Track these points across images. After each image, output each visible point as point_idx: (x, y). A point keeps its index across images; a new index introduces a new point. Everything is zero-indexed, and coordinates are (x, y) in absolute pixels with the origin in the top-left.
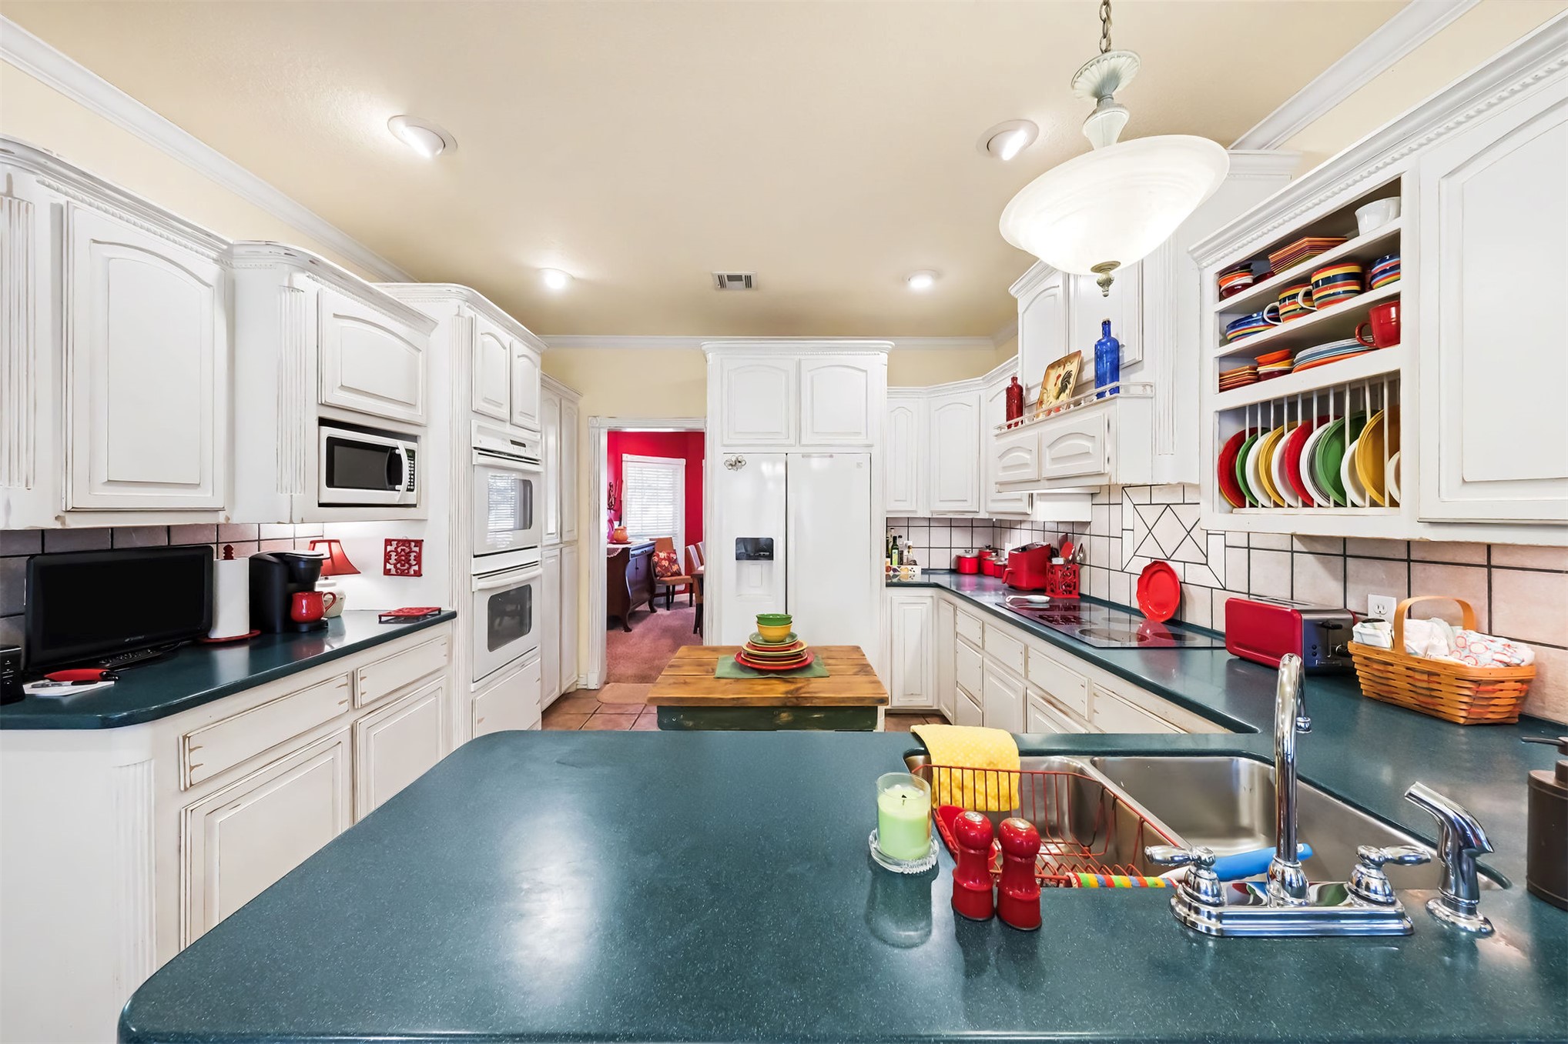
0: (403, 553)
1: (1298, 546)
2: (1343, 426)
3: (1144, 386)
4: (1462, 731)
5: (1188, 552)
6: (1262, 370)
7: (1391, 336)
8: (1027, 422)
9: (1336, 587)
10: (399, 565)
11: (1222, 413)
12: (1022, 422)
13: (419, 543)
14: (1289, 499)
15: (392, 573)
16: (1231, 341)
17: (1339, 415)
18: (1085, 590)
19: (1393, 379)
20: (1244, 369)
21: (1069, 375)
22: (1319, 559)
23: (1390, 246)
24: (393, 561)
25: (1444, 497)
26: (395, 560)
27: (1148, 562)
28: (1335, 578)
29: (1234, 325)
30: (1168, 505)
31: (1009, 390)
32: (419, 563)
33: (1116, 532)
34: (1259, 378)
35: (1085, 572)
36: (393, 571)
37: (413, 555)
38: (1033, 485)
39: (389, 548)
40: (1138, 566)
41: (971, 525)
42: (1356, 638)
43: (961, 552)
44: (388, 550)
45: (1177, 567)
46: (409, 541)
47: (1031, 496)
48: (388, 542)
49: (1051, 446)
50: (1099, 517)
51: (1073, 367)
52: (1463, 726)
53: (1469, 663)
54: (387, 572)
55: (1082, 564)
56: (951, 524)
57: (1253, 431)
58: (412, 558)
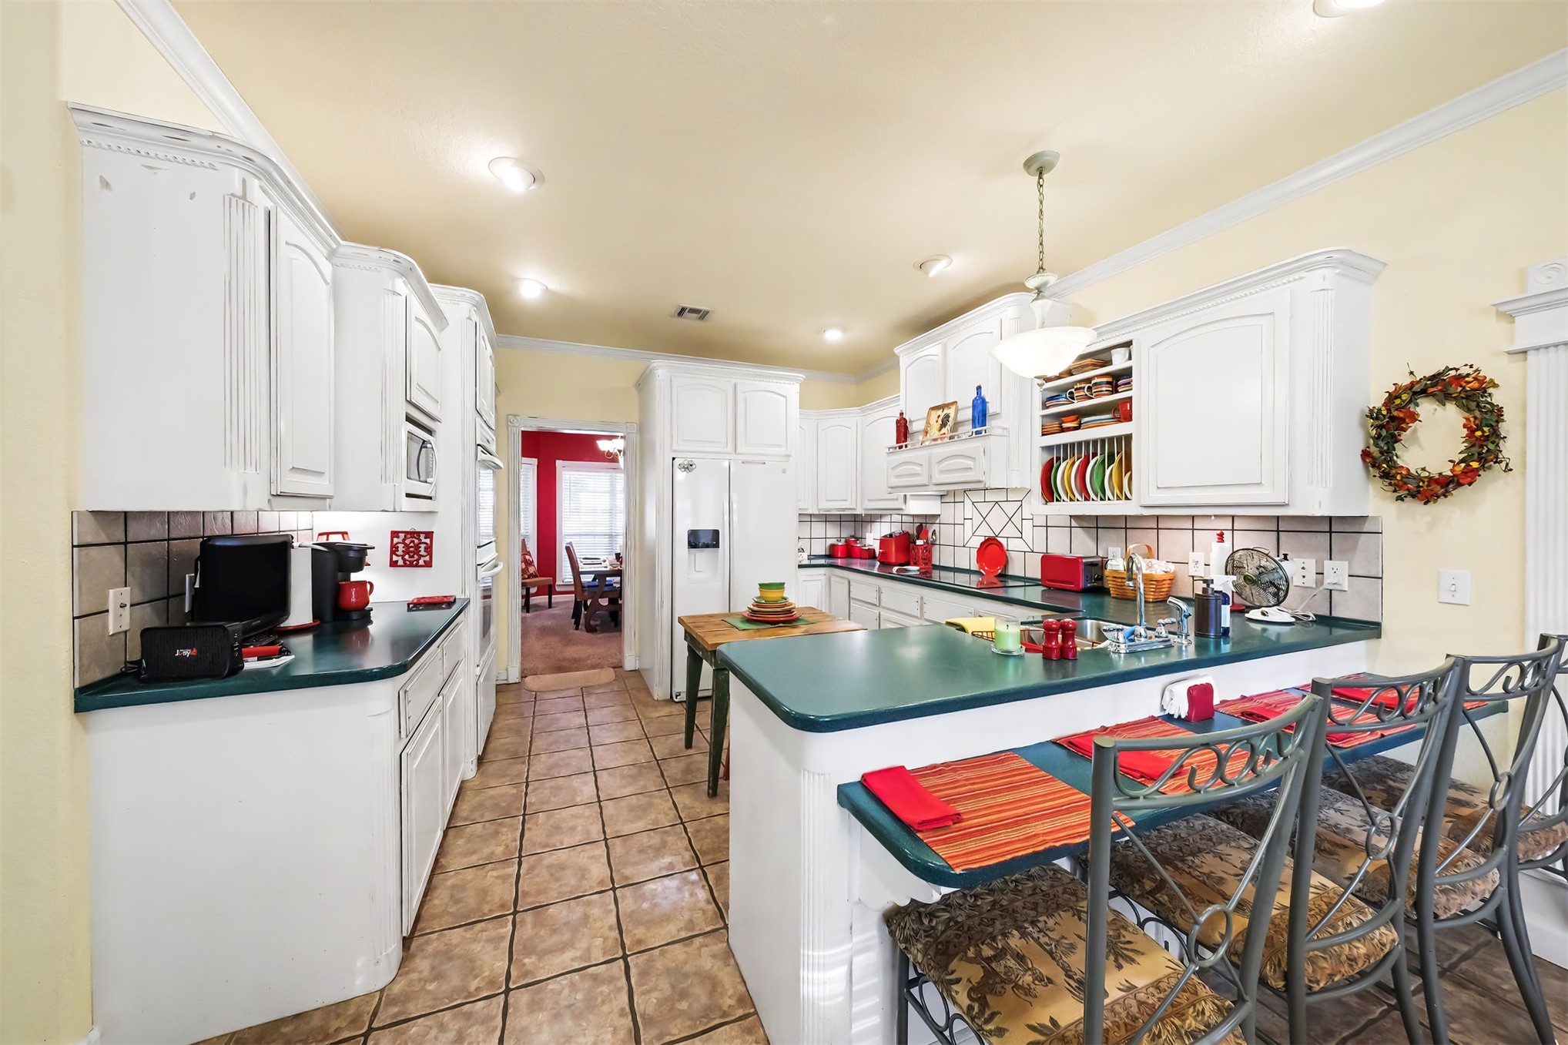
0: (412, 544)
1: (1074, 524)
2: (1104, 459)
3: (1004, 429)
4: (1151, 605)
5: (1010, 531)
6: (1065, 425)
7: (1128, 417)
8: (909, 447)
9: (1092, 545)
10: (407, 557)
11: (1043, 448)
12: (906, 446)
13: (429, 535)
14: (1078, 496)
15: (399, 564)
16: (1048, 408)
17: (1103, 453)
18: (935, 562)
19: (1128, 438)
20: (1055, 425)
21: (947, 417)
22: (1085, 531)
23: (1127, 373)
24: (400, 552)
25: (1150, 495)
26: (403, 551)
27: (983, 539)
28: (1093, 540)
29: (1051, 398)
30: (997, 502)
31: (897, 421)
32: (430, 553)
33: (960, 520)
34: (1063, 430)
35: (936, 549)
36: (401, 562)
37: (423, 546)
38: (908, 490)
39: (396, 540)
40: (977, 542)
41: (840, 519)
42: (1109, 568)
43: (834, 541)
44: (395, 542)
45: (1003, 541)
46: (419, 533)
47: (905, 496)
48: (395, 534)
49: (939, 462)
50: (947, 512)
51: (951, 411)
52: (1153, 602)
53: (1154, 573)
54: (393, 564)
55: (933, 544)
56: (826, 518)
57: (1058, 459)
58: (422, 549)
